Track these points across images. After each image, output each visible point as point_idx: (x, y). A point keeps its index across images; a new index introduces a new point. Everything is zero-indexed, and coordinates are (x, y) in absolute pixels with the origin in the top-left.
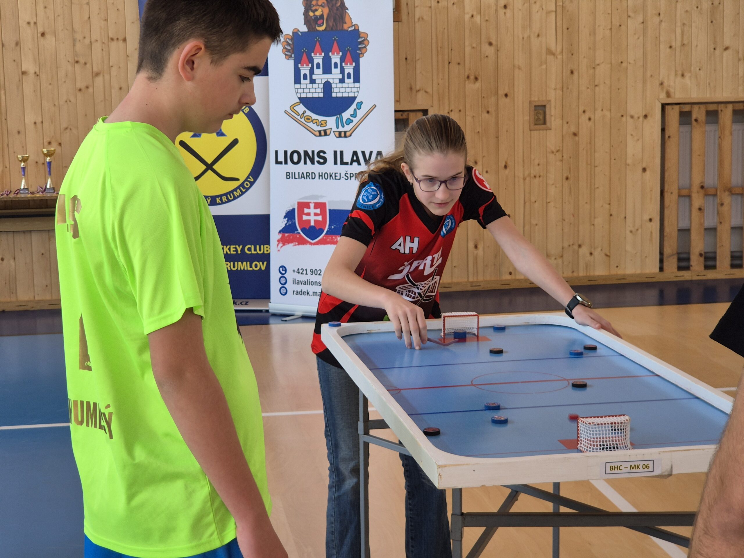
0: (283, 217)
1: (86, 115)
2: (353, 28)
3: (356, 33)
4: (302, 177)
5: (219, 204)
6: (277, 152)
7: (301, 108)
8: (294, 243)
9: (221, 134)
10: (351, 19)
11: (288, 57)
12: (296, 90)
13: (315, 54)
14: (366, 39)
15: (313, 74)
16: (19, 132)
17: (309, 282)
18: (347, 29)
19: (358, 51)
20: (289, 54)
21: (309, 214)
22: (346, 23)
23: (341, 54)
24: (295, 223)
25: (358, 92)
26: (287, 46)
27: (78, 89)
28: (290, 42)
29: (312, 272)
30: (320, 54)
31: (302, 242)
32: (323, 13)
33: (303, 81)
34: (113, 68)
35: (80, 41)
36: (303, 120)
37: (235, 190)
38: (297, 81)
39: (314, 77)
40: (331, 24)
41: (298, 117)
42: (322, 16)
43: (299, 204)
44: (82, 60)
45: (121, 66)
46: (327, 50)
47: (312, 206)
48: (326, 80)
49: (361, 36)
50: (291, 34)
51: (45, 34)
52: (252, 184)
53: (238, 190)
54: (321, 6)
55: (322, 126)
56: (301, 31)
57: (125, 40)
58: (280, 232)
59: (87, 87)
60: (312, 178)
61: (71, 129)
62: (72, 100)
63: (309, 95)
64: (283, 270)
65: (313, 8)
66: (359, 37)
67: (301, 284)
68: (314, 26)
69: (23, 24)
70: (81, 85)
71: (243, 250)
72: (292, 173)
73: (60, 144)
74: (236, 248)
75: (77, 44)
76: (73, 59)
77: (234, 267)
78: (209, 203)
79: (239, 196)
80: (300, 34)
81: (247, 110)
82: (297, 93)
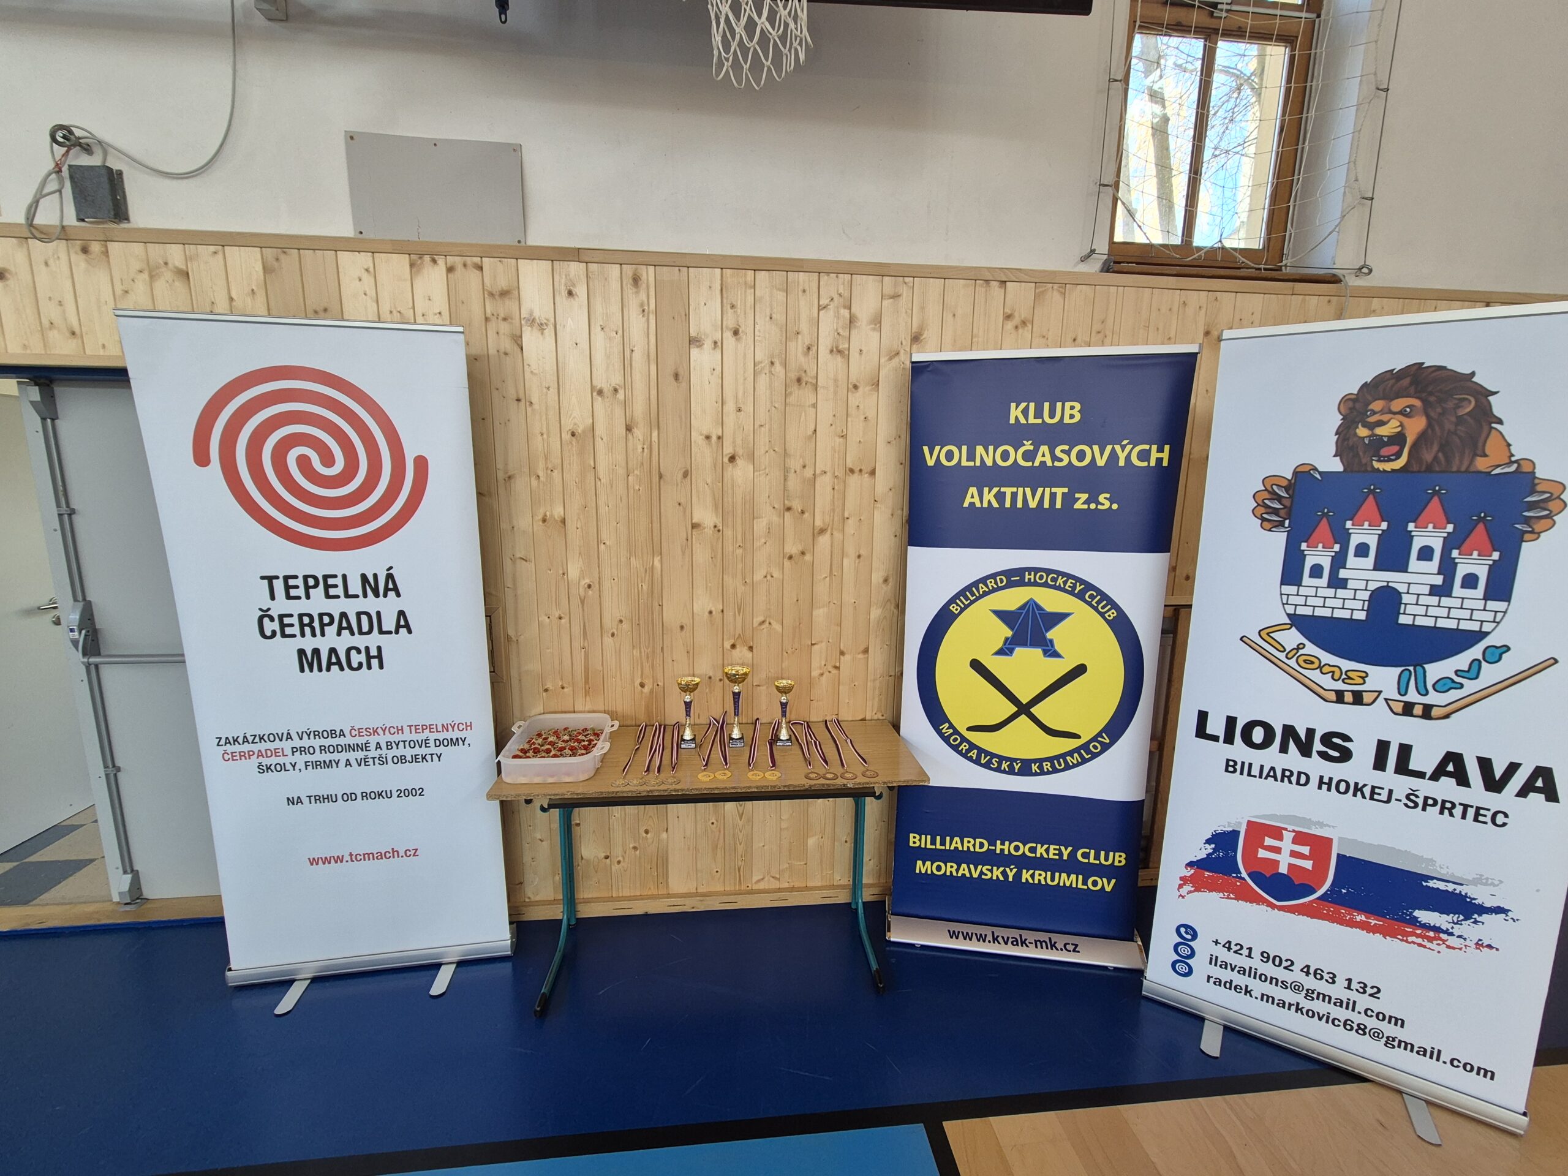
0: (1204, 841)
2: (1514, 467)
4: (1269, 776)
5: (1036, 774)
6: (1203, 714)
7: (1292, 638)
8: (1226, 894)
9: (1051, 652)
10: (1508, 445)
11: (1271, 525)
12: (1285, 597)
13: (1359, 524)
14: (1555, 496)
15: (1344, 567)
17: (1256, 973)
18: (1487, 470)
19: (1518, 526)
20: (1275, 518)
21: (1275, 850)
22: (1485, 456)
23: (1450, 528)
24: (1234, 858)
25: (1498, 623)
26: (1272, 503)
27: (788, 555)
28: (1283, 494)
29: (1268, 958)
30: (1375, 524)
32: (1402, 429)
33: (1306, 580)
34: (849, 521)
35: (795, 472)
36: (1292, 662)
37: (1070, 753)
38: (1291, 578)
39: (1343, 574)
40: (1427, 457)
41: (1282, 656)
42: (1399, 439)
43: (1250, 824)
44: (797, 505)
45: (862, 518)
46: (1399, 517)
47: (1288, 836)
49: (1539, 488)
51: (737, 458)
52: (1105, 747)
53: (1076, 755)
54: (1402, 413)
55: (1348, 681)
57: (873, 473)
58: (1190, 864)
59: (803, 553)
60: (1299, 784)
62: (777, 574)
63: (1322, 612)
64: (1187, 933)
65: (1372, 419)
66: (1533, 492)
67: (1233, 969)
68: (1364, 461)
69: (697, 438)
70: (792, 548)
71: (1073, 855)
72: (1243, 763)
73: (751, 648)
74: (1060, 850)
75: (791, 476)
76: (782, 503)
77: (1053, 880)
78: (1016, 771)
79: (1075, 766)
80: (1318, 476)
81: (1112, 614)
82: (1283, 604)
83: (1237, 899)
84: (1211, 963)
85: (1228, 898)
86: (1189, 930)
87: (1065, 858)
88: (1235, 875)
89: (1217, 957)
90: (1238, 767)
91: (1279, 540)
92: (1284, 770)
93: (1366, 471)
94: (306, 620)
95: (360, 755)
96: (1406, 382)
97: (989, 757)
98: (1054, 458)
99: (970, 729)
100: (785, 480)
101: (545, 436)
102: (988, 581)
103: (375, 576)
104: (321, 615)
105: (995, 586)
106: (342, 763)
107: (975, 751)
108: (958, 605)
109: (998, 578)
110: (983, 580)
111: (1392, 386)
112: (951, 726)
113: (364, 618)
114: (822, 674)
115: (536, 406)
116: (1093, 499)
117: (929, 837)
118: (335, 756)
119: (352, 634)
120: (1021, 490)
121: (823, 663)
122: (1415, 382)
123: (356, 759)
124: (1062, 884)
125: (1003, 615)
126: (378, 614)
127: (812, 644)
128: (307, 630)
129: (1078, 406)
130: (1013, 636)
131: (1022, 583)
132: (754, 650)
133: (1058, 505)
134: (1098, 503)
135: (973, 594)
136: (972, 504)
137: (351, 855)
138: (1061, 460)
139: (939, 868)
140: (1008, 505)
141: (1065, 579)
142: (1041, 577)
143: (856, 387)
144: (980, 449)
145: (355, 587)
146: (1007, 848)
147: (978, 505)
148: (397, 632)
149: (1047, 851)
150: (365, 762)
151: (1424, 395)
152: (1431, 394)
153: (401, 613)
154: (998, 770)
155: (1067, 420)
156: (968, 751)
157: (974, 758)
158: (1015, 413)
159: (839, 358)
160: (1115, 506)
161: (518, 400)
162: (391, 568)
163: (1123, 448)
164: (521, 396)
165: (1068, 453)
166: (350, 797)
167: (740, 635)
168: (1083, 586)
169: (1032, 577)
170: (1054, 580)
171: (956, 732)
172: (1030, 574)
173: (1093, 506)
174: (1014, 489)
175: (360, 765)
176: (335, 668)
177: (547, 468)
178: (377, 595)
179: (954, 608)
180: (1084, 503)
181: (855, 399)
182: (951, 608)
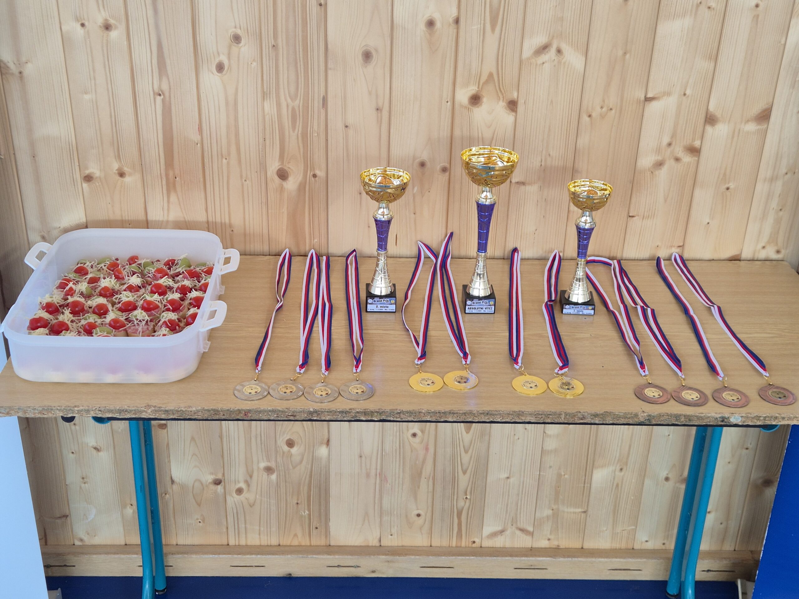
16: (367, 56)
61: (559, 51)
73: (512, 105)
114: (659, 164)
127: (648, 100)
167: (491, 75)
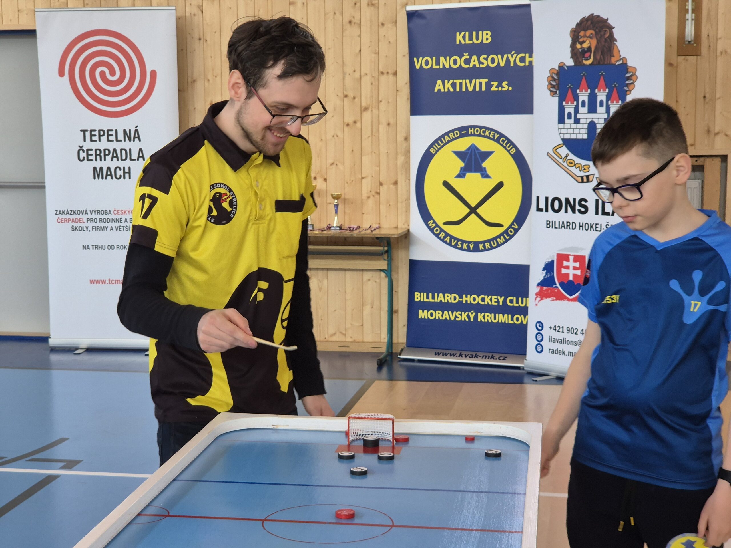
0: (542, 270)
1: (352, 151)
2: (621, 62)
3: (624, 67)
4: (562, 227)
5: (482, 251)
6: (538, 198)
7: (564, 151)
8: (552, 298)
9: (485, 176)
10: (619, 51)
11: (553, 94)
12: (560, 130)
13: (581, 91)
14: (634, 73)
15: (578, 113)
17: (565, 340)
18: (615, 63)
19: (625, 88)
20: (554, 90)
21: (567, 267)
22: (614, 56)
23: (607, 90)
24: (553, 276)
26: (553, 82)
27: (346, 124)
28: (556, 77)
29: (569, 330)
30: (586, 91)
31: (560, 297)
32: (590, 45)
33: (567, 121)
34: (382, 103)
35: (349, 74)
36: (565, 164)
37: (499, 237)
38: (561, 121)
39: (579, 116)
40: (598, 57)
41: (561, 161)
42: (589, 49)
43: (559, 256)
44: (351, 95)
45: (390, 101)
46: (593, 86)
47: (571, 258)
48: (590, 120)
49: (629, 70)
50: (557, 68)
52: (516, 231)
53: (502, 237)
54: (589, 37)
55: (584, 171)
56: (567, 64)
57: (395, 74)
58: (538, 285)
59: (355, 122)
60: (573, 229)
61: (336, 165)
62: (340, 135)
63: (573, 137)
64: (540, 326)
65: (581, 40)
66: (627, 72)
67: (557, 342)
68: (580, 60)
70: (349, 119)
71: (505, 301)
72: (552, 222)
73: (325, 180)
74: (497, 299)
75: (347, 77)
76: (342, 93)
77: (495, 319)
78: (471, 249)
79: (502, 244)
80: (566, 68)
81: (513, 151)
82: (560, 134)
83: (556, 299)
84: (549, 341)
85: (553, 300)
86: (541, 325)
87: (501, 304)
88: (554, 286)
89: (551, 337)
90: (551, 224)
91: (556, 99)
92: (567, 222)
93: (581, 65)
94: (98, 152)
95: (117, 224)
96: (589, 22)
97: (456, 241)
98: (480, 63)
99: (446, 223)
100: (344, 79)
101: (213, 58)
102: (450, 134)
103: (130, 130)
104: (105, 150)
105: (454, 137)
106: (109, 229)
107: (448, 237)
108: (434, 148)
109: (455, 132)
110: (447, 134)
111: (586, 24)
112: (434, 222)
113: (124, 152)
114: (369, 197)
115: (208, 42)
116: (500, 85)
117: (425, 294)
118: (106, 225)
119: (118, 160)
120: (464, 81)
121: (369, 190)
122: (592, 23)
123: (115, 227)
124: (500, 321)
125: (459, 154)
126: (130, 150)
127: (362, 178)
128: (98, 157)
129: (489, 33)
130: (465, 166)
131: (467, 135)
132: (328, 181)
133: (484, 89)
134: (502, 87)
135: (442, 142)
136: (439, 90)
137: (109, 280)
138: (483, 63)
139: (432, 315)
140: (458, 90)
141: (489, 131)
142: (477, 131)
143: (383, 24)
144: (442, 59)
145: (121, 136)
146: (468, 299)
147: (442, 90)
148: (138, 160)
149: (491, 300)
150: (120, 229)
151: (595, 28)
152: (597, 28)
153: (141, 150)
154: (461, 249)
155: (485, 41)
156: (445, 237)
157: (448, 242)
158: (459, 38)
159: (372, 8)
160: (510, 89)
161: (200, 39)
162: (137, 127)
163: (512, 56)
164: (202, 37)
165: (486, 59)
166: (111, 247)
167: (318, 171)
168: (498, 135)
169: (472, 131)
170: (484, 132)
171: (437, 226)
172: (471, 129)
173: (500, 89)
174: (460, 81)
175: (117, 230)
176: (109, 177)
177: (213, 76)
178: (130, 140)
179: (432, 151)
180: (496, 87)
181: (383, 31)
182: (431, 150)
